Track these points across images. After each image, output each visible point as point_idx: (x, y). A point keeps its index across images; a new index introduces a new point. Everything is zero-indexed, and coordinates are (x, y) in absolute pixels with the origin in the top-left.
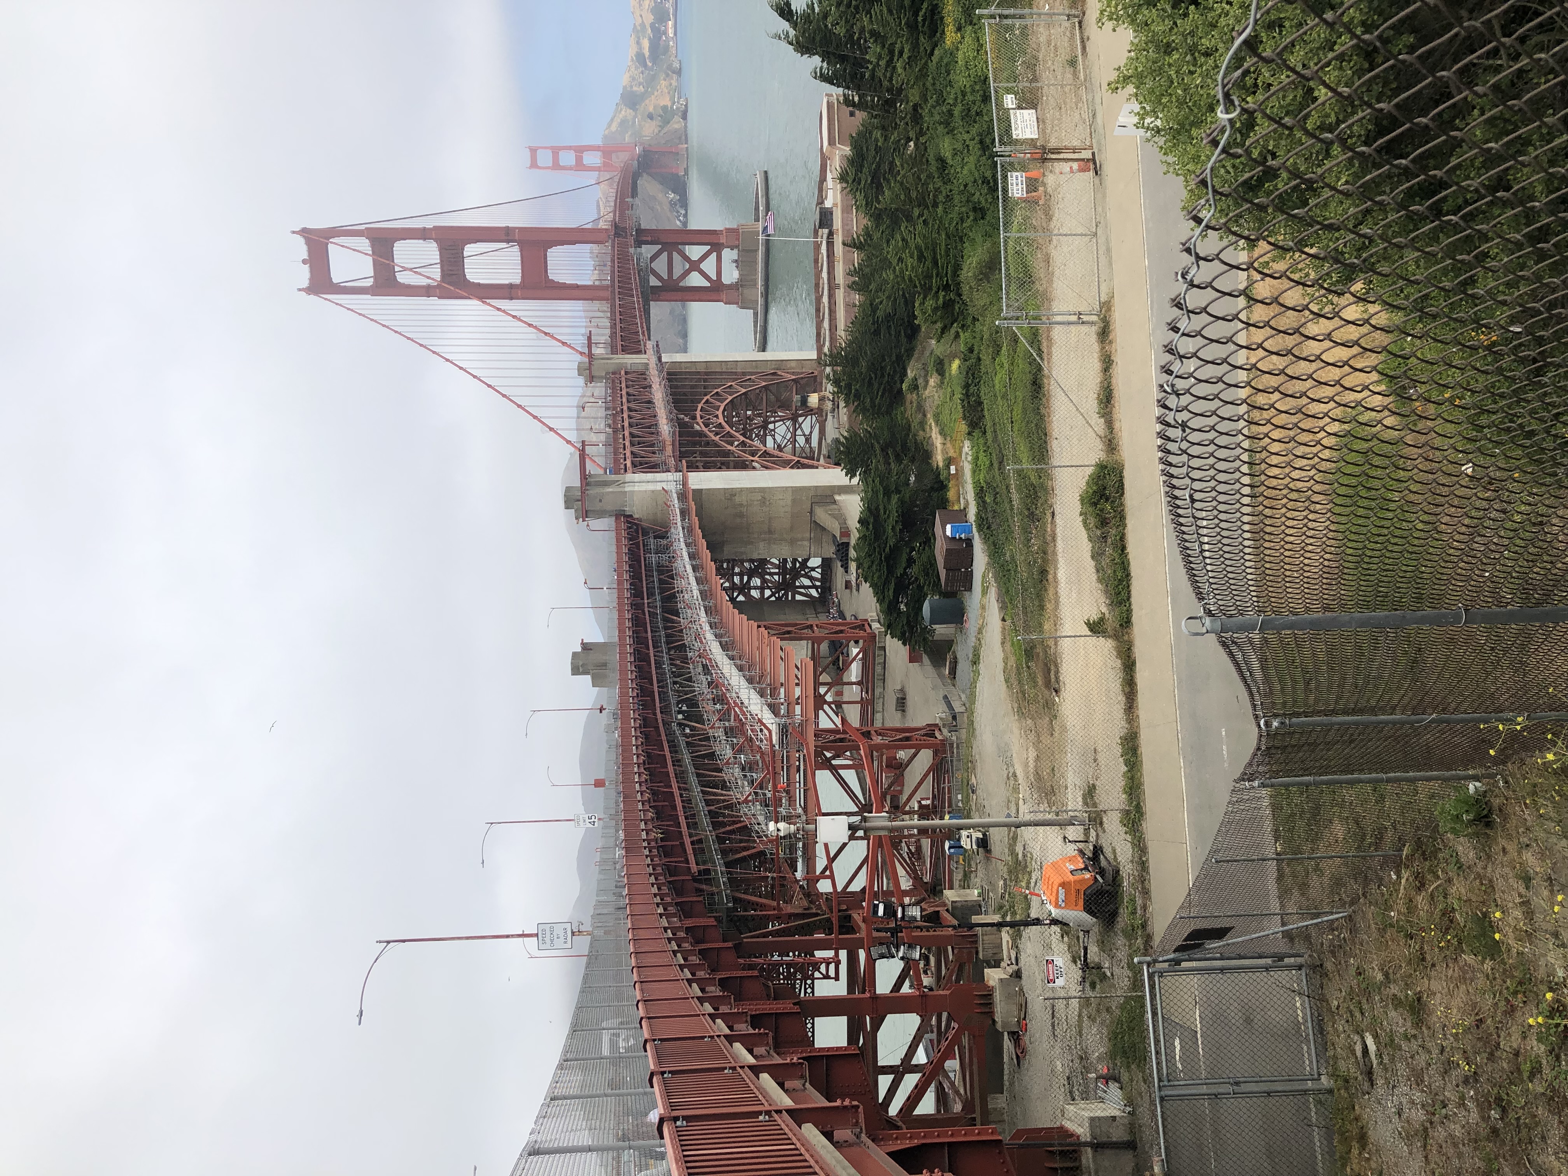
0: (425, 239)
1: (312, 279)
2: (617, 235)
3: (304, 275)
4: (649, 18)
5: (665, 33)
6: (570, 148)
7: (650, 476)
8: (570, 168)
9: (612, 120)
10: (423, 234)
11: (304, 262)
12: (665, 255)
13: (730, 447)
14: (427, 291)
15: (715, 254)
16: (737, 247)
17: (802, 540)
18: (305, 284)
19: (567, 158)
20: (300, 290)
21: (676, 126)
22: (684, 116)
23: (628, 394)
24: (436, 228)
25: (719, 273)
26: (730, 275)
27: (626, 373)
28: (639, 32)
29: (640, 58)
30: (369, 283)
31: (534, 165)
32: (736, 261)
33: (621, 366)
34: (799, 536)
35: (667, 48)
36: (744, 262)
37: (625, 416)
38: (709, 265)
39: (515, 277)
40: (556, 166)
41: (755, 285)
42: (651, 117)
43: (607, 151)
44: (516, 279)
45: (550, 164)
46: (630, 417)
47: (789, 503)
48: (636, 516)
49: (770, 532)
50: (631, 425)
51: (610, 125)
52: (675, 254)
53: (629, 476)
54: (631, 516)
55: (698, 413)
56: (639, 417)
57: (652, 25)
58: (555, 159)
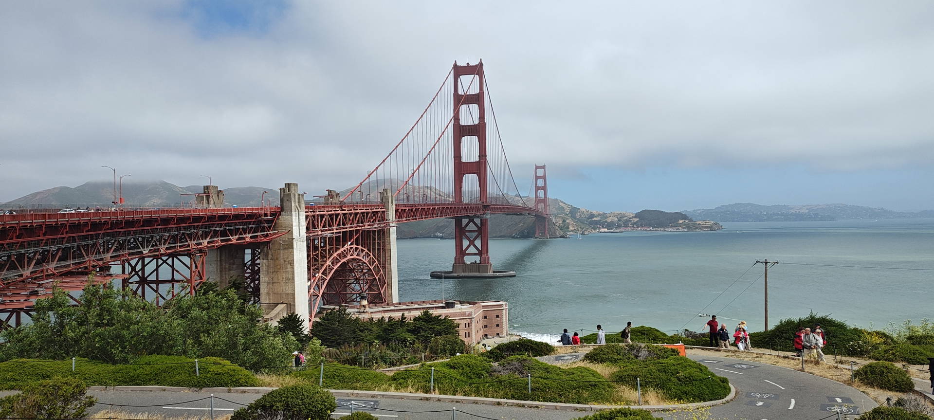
0: (479, 118)
1: (460, 67)
2: (484, 206)
3: (462, 63)
4: (609, 220)
5: (603, 228)
6: (545, 184)
7: (304, 224)
8: (536, 184)
9: (565, 203)
10: (482, 117)
11: (468, 64)
12: (476, 228)
13: (328, 262)
14: (456, 118)
15: (477, 252)
16: (481, 263)
17: (269, 299)
18: (458, 64)
19: (540, 183)
20: (455, 61)
21: (557, 233)
22: (562, 237)
23: (368, 213)
24: (485, 123)
25: (469, 254)
26: (468, 260)
27: (383, 212)
28: (604, 215)
29: (592, 216)
30: (461, 92)
31: (537, 167)
32: (476, 262)
33: (388, 209)
34: (271, 298)
35: (594, 228)
36: (474, 266)
37: (353, 211)
38: (472, 250)
39: (465, 159)
40: (537, 178)
41: (464, 272)
42: (564, 221)
43: (544, 201)
44: (464, 160)
45: (538, 175)
46: (351, 214)
47: (287, 292)
48: (280, 217)
49: (273, 283)
50: (344, 214)
51: (562, 202)
52: (477, 233)
53: (305, 214)
54: (280, 215)
55: (354, 246)
56: (351, 218)
57: (606, 222)
58: (540, 177)
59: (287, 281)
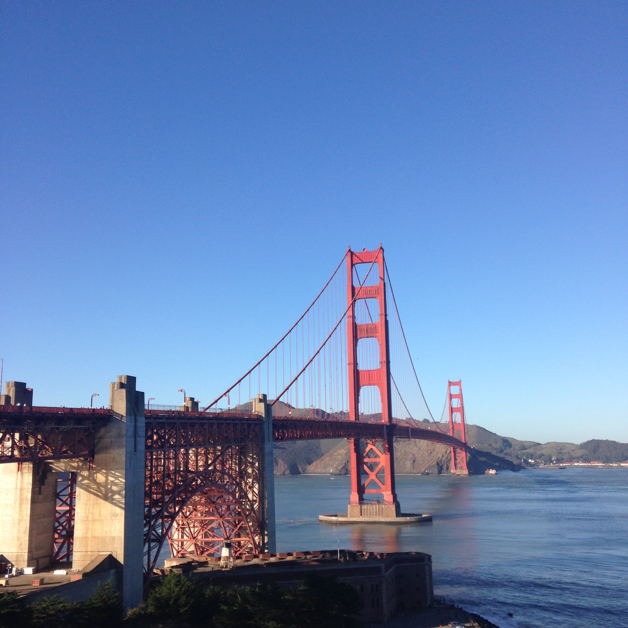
6: (462, 404)
7: (142, 434)
8: (450, 404)
11: (364, 249)
17: (86, 545)
19: (456, 403)
20: (350, 247)
27: (257, 425)
31: (450, 384)
33: (263, 422)
34: (89, 544)
36: (377, 507)
40: (451, 396)
41: (363, 515)
43: (462, 426)
44: (362, 367)
45: (452, 393)
47: (113, 535)
53: (145, 420)
54: (109, 420)
58: (456, 396)
59: (113, 518)
